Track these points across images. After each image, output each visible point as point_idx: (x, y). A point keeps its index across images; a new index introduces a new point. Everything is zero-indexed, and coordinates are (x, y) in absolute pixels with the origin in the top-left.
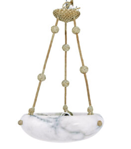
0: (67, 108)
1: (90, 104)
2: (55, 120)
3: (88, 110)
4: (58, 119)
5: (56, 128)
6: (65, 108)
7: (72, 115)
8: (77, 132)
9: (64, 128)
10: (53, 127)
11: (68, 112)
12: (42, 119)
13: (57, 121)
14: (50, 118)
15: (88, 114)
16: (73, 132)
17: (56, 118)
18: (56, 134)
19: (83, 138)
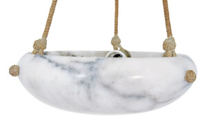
0: (119, 42)
1: (169, 32)
2: (88, 66)
3: (165, 45)
4: (95, 66)
5: (89, 86)
6: (116, 42)
7: (128, 55)
8: (140, 97)
9: (107, 87)
10: (82, 82)
11: (122, 49)
12: (57, 65)
13: (91, 69)
14: (77, 62)
15: (165, 55)
16: (130, 96)
17: (90, 63)
18: (90, 98)
19: (151, 108)
